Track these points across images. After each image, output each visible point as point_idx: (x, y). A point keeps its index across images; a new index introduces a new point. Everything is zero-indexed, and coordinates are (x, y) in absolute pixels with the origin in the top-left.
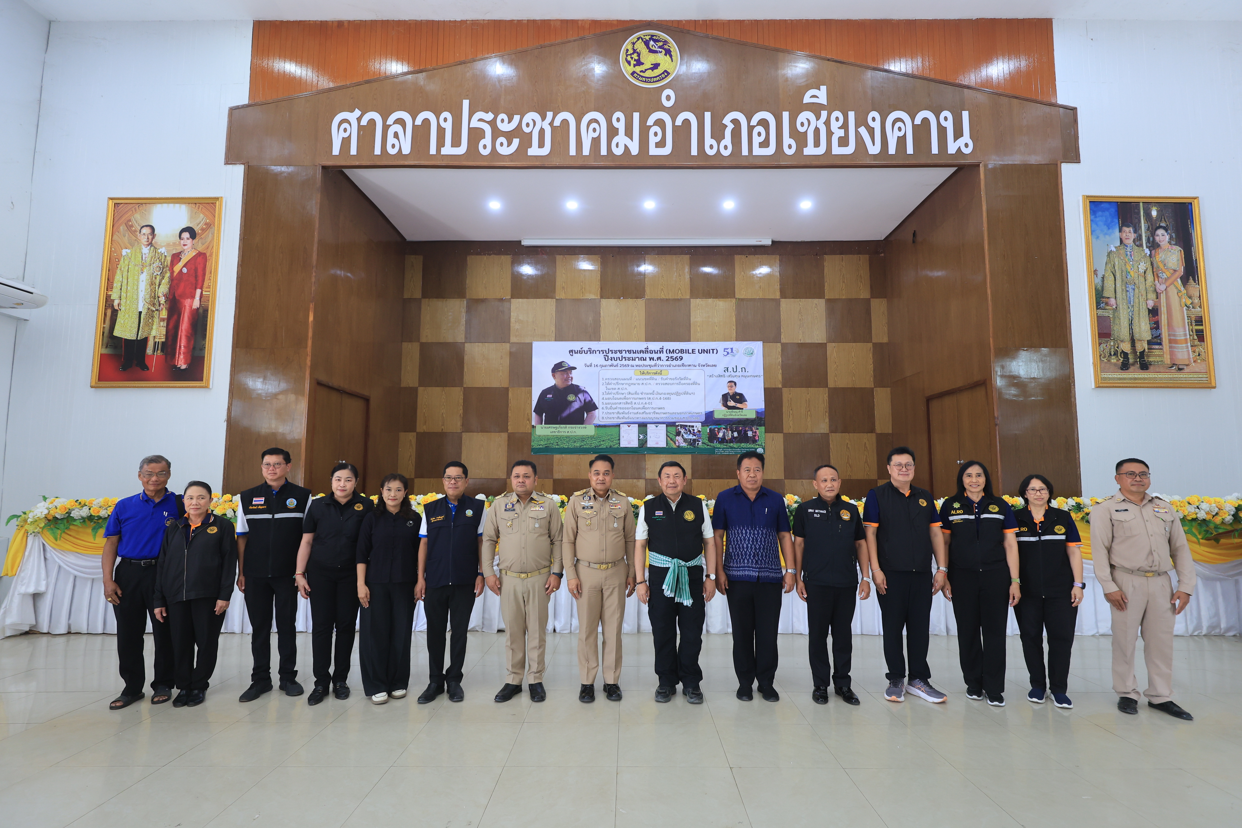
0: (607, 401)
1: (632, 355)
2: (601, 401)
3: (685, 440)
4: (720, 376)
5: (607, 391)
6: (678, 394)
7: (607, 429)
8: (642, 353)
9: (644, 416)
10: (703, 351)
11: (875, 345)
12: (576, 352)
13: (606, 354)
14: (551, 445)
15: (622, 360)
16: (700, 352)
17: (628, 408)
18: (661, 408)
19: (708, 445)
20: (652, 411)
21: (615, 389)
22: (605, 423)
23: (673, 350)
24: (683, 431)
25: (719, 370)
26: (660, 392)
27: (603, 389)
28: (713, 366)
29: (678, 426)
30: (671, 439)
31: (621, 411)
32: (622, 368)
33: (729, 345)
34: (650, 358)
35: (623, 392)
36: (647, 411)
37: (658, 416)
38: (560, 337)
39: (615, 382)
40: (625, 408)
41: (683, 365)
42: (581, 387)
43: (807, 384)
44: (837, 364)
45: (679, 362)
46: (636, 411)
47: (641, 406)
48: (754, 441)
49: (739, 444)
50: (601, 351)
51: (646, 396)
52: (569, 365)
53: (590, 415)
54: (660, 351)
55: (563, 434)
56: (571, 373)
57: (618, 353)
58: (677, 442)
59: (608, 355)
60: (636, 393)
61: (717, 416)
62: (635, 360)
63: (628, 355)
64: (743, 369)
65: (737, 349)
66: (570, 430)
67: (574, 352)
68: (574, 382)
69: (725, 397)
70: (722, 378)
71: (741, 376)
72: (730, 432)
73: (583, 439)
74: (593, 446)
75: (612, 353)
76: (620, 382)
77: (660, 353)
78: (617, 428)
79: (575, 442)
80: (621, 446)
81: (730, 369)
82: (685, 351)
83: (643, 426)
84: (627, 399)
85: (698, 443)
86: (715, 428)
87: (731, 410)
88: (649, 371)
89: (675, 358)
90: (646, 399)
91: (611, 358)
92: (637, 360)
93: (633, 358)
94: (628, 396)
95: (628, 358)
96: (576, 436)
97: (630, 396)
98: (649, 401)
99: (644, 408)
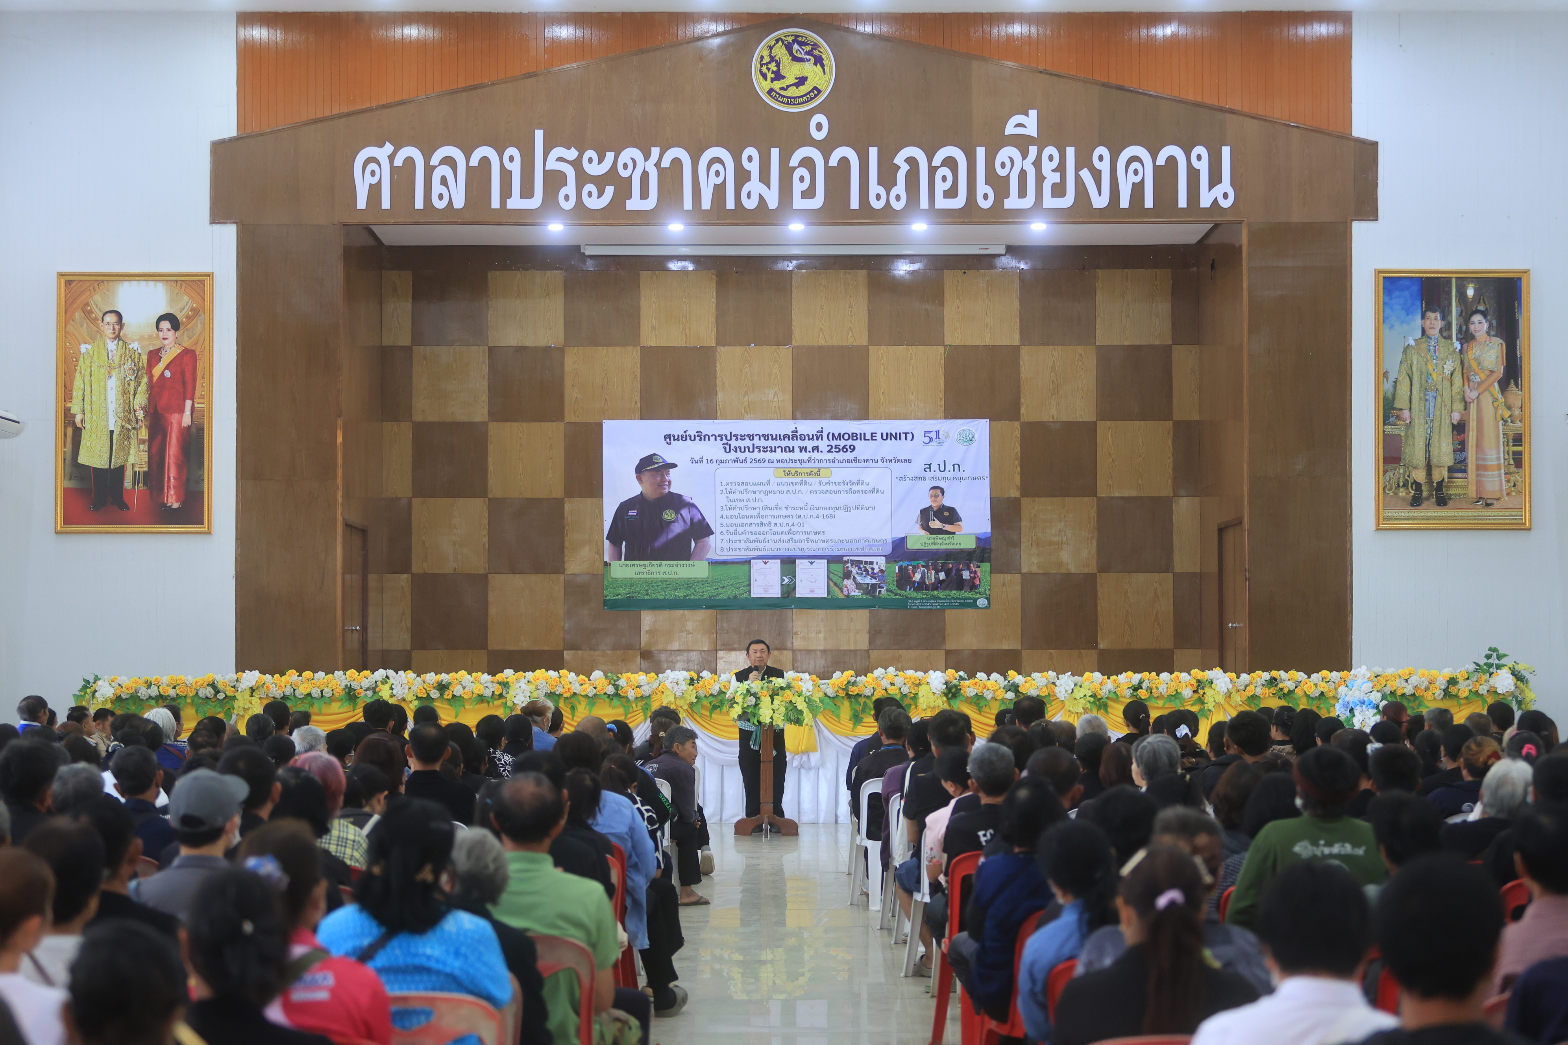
0: (729, 521)
1: (771, 443)
2: (719, 521)
3: (859, 586)
4: (917, 478)
5: (729, 504)
6: (846, 508)
7: (729, 567)
8: (787, 439)
9: (791, 545)
10: (890, 436)
11: (1177, 424)
12: (676, 437)
13: (726, 442)
14: (636, 594)
15: (753, 451)
16: (885, 437)
17: (764, 533)
18: (819, 533)
19: (896, 594)
20: (805, 537)
21: (742, 500)
22: (726, 558)
23: (840, 434)
24: (854, 570)
25: (916, 468)
26: (817, 505)
27: (722, 500)
28: (905, 461)
29: (847, 562)
30: (836, 584)
31: (753, 537)
32: (753, 465)
33: (933, 425)
34: (800, 447)
35: (755, 505)
36: (796, 537)
37: (813, 545)
38: (648, 412)
39: (742, 488)
40: (759, 533)
41: (856, 460)
42: (685, 498)
43: (1062, 491)
44: (1113, 456)
45: (849, 455)
46: (777, 537)
47: (786, 529)
48: (973, 587)
49: (947, 592)
50: (719, 436)
51: (794, 512)
52: (664, 461)
53: (699, 544)
54: (817, 435)
55: (655, 576)
56: (668, 474)
57: (747, 439)
58: (845, 589)
59: (729, 442)
60: (777, 507)
61: (911, 545)
62: (775, 451)
63: (763, 443)
64: (956, 466)
65: (947, 433)
66: (667, 569)
67: (672, 438)
68: (674, 489)
69: (926, 515)
70: (921, 482)
71: (952, 478)
72: (933, 572)
73: (689, 584)
74: (706, 595)
75: (737, 439)
76: (750, 488)
77: (817, 439)
78: (746, 567)
79: (676, 589)
80: (753, 596)
81: (934, 467)
82: (859, 436)
83: (789, 563)
84: (763, 517)
85: (880, 591)
86: (908, 565)
87: (935, 536)
88: (799, 471)
89: (844, 447)
90: (794, 516)
91: (736, 448)
92: (779, 450)
93: (771, 448)
94: (763, 513)
95: (764, 448)
96: (677, 579)
97: (768, 512)
98: (799, 520)
99: (790, 532)
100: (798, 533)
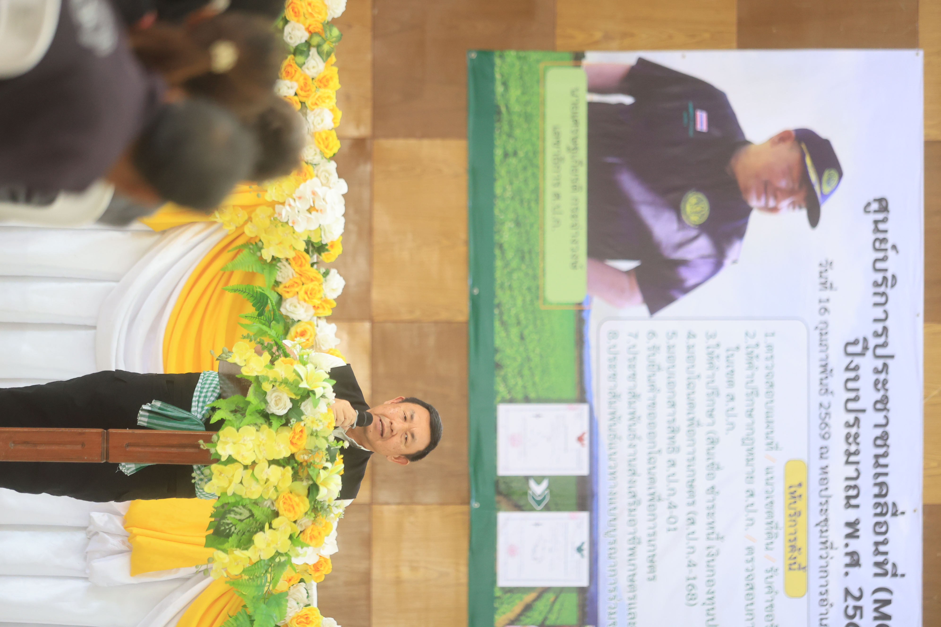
0: (681, 353)
1: (868, 452)
2: (682, 328)
5: (721, 352)
7: (571, 352)
8: (876, 490)
9: (624, 501)
12: (882, 226)
13: (872, 346)
15: (849, 411)
17: (652, 434)
18: (652, 568)
20: (643, 533)
21: (731, 383)
22: (593, 343)
23: (889, 617)
26: (719, 563)
27: (732, 335)
30: (528, 607)
31: (642, 408)
34: (858, 522)
35: (720, 415)
36: (642, 512)
39: (760, 382)
40: (652, 424)
42: (738, 245)
46: (642, 466)
47: (661, 487)
50: (885, 329)
51: (702, 508)
52: (825, 197)
53: (625, 281)
54: (885, 562)
55: (550, 173)
56: (794, 205)
57: (878, 396)
59: (869, 353)
60: (714, 467)
62: (847, 463)
63: (868, 434)
67: (880, 216)
75: (877, 372)
76: (760, 402)
77: (877, 564)
78: (571, 392)
79: (518, 224)
80: (502, 408)
83: (582, 494)
84: (691, 432)
88: (801, 520)
90: (691, 508)
91: (856, 368)
92: (851, 471)
93: (857, 453)
94: (701, 434)
95: (856, 436)
96: (542, 228)
97: (702, 445)
98: (682, 519)
99: (654, 498)
100: (653, 517)
